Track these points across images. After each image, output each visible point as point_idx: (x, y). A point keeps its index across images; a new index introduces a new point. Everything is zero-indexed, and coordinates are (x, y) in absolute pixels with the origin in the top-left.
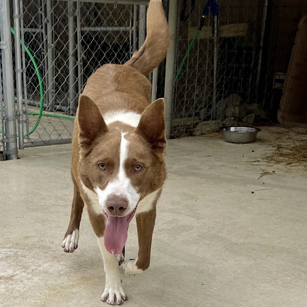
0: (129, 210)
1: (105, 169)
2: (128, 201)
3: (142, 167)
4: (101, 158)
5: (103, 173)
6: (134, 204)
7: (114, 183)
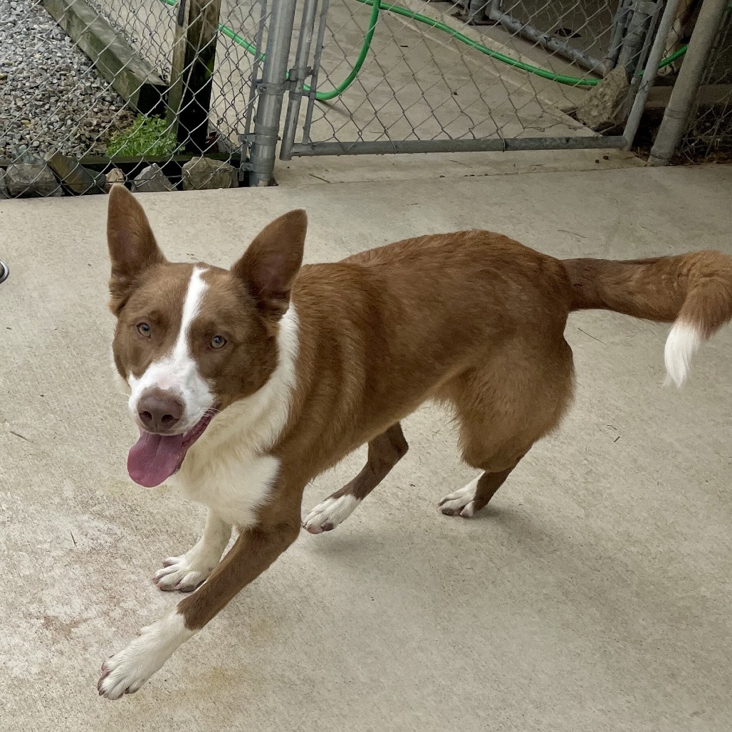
0: (184, 423)
1: (149, 337)
2: (185, 404)
3: (226, 342)
4: (143, 312)
5: (143, 344)
6: (197, 413)
7: (161, 364)
